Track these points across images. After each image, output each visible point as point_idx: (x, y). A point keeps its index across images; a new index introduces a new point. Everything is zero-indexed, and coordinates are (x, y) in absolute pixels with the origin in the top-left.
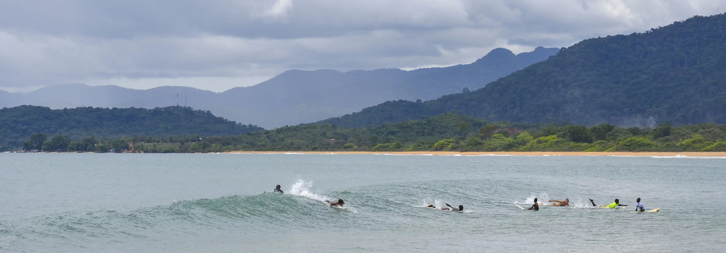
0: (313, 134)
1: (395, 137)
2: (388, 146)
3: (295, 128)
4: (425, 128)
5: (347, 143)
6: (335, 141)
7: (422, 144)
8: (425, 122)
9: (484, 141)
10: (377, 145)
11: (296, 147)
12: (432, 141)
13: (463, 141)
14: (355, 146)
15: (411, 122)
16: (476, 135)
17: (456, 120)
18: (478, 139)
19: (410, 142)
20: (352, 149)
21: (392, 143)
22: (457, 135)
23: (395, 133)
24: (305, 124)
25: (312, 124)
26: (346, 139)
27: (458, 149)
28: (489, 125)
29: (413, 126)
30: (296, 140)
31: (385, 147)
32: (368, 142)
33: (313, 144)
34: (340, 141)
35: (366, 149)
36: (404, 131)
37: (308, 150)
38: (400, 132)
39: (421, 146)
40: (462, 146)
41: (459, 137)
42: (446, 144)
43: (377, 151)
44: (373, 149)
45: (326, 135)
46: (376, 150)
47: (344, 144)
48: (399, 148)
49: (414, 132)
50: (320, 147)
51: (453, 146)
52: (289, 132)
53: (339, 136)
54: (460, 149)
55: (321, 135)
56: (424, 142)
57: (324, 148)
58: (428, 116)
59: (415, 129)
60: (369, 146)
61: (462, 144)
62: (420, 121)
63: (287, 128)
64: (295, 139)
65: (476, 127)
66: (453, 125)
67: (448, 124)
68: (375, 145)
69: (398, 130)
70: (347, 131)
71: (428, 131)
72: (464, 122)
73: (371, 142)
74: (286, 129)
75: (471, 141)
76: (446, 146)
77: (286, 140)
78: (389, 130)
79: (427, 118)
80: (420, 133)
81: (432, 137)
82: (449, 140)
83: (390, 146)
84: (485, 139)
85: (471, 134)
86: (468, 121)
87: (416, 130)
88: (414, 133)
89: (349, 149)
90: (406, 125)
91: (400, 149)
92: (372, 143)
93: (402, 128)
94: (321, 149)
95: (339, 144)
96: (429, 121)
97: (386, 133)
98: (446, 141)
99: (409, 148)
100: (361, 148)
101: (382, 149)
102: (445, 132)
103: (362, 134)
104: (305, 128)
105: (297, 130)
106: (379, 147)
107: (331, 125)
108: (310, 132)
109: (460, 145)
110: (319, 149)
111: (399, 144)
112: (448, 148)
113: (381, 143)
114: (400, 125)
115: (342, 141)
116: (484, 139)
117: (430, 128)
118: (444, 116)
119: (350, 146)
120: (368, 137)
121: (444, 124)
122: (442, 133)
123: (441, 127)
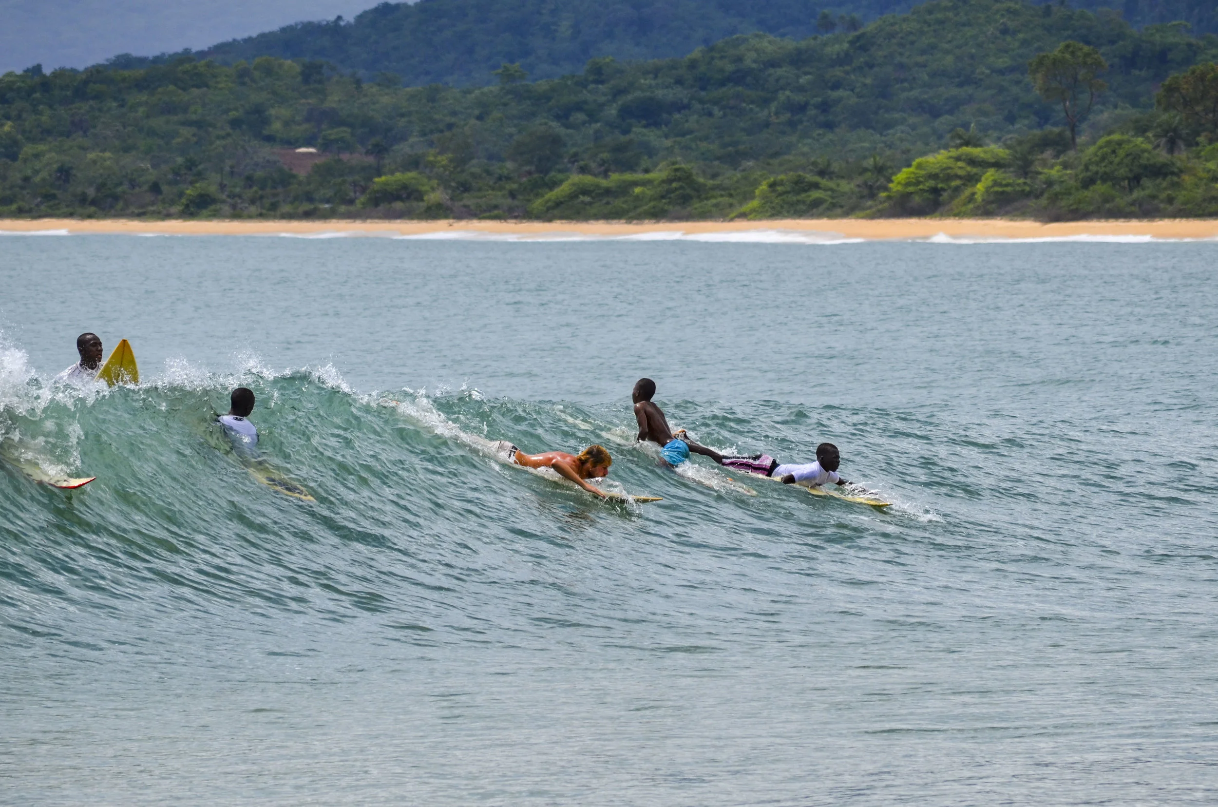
0: (194, 117)
1: (666, 136)
2: (624, 189)
3: (86, 82)
4: (836, 86)
5: (392, 173)
6: (318, 161)
7: (822, 173)
8: (837, 47)
9: (1182, 156)
10: (561, 182)
11: (91, 192)
12: (880, 161)
13: (1057, 156)
14: (433, 189)
15: (756, 50)
16: (1137, 121)
17: (1021, 36)
18: (1149, 147)
19: (751, 163)
20: (415, 204)
21: (647, 171)
22: (1026, 122)
23: (665, 116)
24: (142, 61)
25: (186, 57)
26: (379, 151)
27: (1032, 203)
28: (1211, 63)
29: (771, 71)
30: (91, 156)
31: (608, 192)
32: (510, 165)
33: (190, 178)
34: (345, 157)
35: (496, 207)
36: (716, 102)
37: (159, 213)
38: (697, 106)
39: (816, 186)
40: (1050, 183)
41: (1037, 132)
42: (961, 173)
43: (562, 218)
44: (537, 204)
45: (266, 121)
46: (556, 212)
47: (370, 179)
48: (685, 200)
49: (773, 107)
50: (232, 196)
51: (1000, 185)
52: (51, 107)
53: (344, 132)
54: (1043, 201)
55: (235, 123)
56: (835, 167)
57: (253, 202)
58: (857, 15)
59: (783, 88)
60: (515, 186)
61: (1055, 172)
62: (812, 42)
63: (37, 79)
64: (83, 148)
65: (1136, 72)
66: (1003, 62)
67: (972, 57)
68: (553, 185)
69: (679, 94)
70: (385, 100)
71: (854, 100)
72: (1062, 44)
73: (527, 168)
74: (32, 90)
75: (1103, 158)
76: (957, 190)
77: (28, 149)
78: (630, 97)
79: (854, 25)
80: (812, 112)
81: (877, 137)
82: (976, 152)
83: (637, 190)
84: (1191, 143)
85: (1106, 115)
86: (1088, 43)
87: (788, 93)
88: (773, 109)
89: (398, 205)
90: (730, 68)
91: (697, 204)
92: (529, 173)
93: (703, 83)
94: (234, 207)
95: (339, 180)
96: (862, 44)
97: (612, 111)
98: (958, 159)
99: (748, 196)
100: (469, 200)
101: (590, 204)
102: (954, 106)
103: (473, 121)
104: (141, 85)
105: (98, 97)
106: (573, 196)
107: (298, 68)
108: (169, 109)
109: (1039, 183)
110: (226, 208)
111: (686, 178)
112: (971, 199)
113: (583, 170)
114: (693, 65)
115: (358, 158)
116: (1183, 147)
117: (868, 81)
118: (950, 14)
119: (405, 187)
120: (511, 136)
121: (949, 59)
122: (935, 113)
123: (933, 75)
